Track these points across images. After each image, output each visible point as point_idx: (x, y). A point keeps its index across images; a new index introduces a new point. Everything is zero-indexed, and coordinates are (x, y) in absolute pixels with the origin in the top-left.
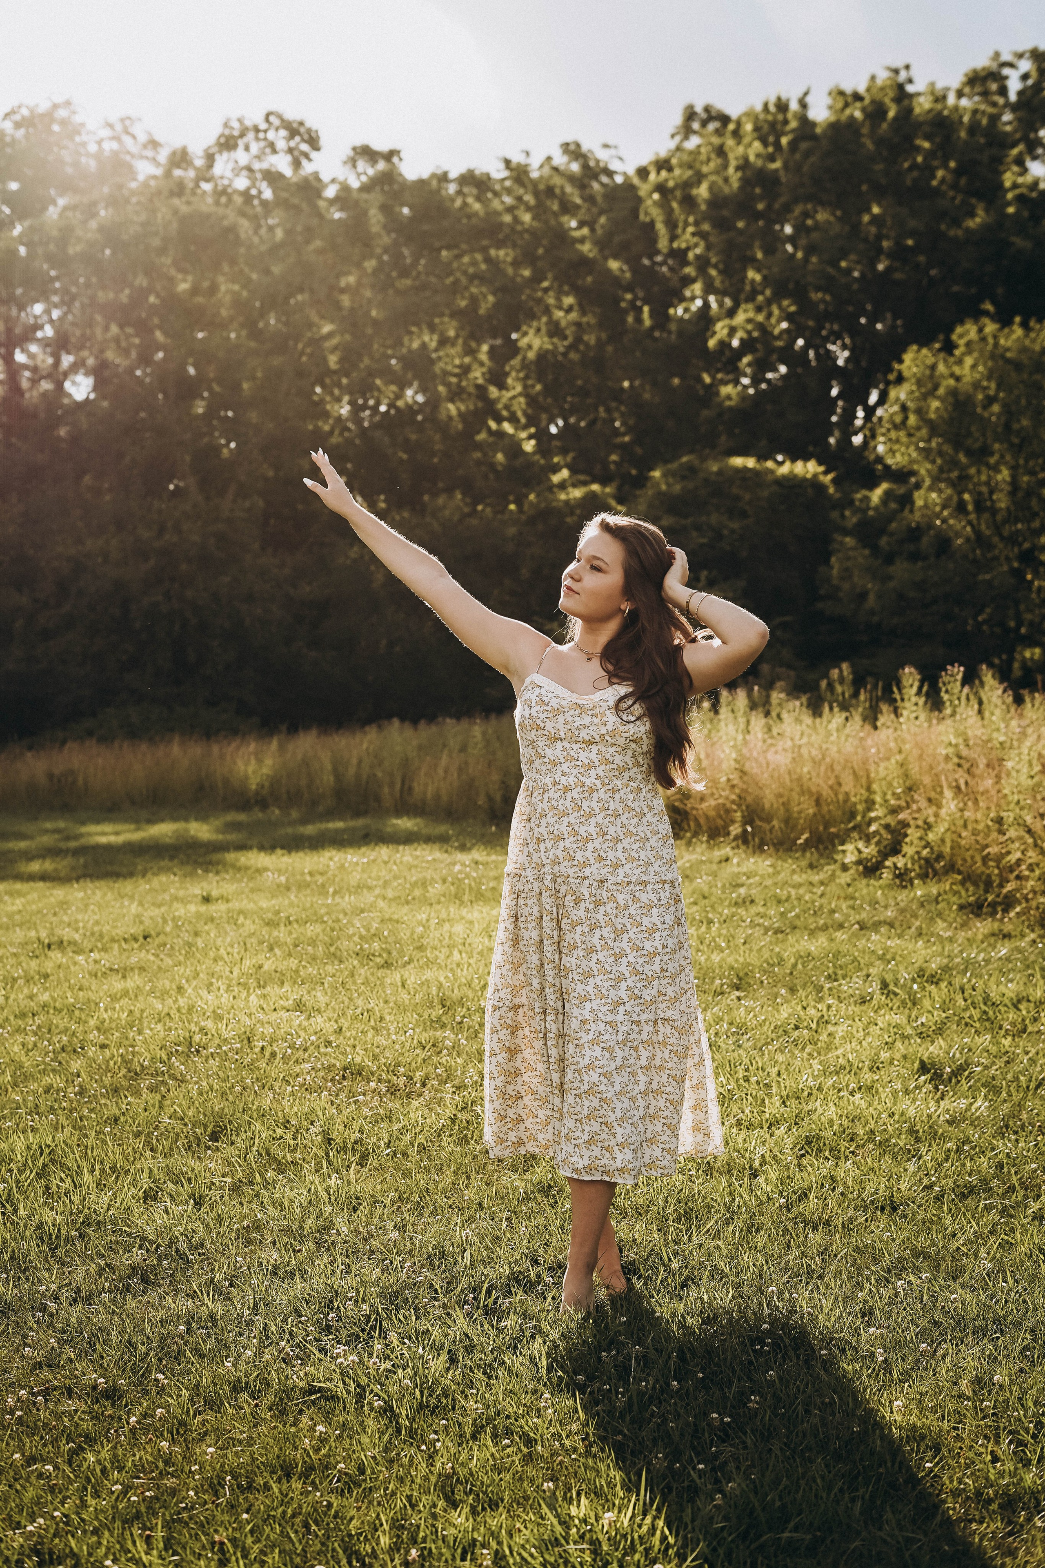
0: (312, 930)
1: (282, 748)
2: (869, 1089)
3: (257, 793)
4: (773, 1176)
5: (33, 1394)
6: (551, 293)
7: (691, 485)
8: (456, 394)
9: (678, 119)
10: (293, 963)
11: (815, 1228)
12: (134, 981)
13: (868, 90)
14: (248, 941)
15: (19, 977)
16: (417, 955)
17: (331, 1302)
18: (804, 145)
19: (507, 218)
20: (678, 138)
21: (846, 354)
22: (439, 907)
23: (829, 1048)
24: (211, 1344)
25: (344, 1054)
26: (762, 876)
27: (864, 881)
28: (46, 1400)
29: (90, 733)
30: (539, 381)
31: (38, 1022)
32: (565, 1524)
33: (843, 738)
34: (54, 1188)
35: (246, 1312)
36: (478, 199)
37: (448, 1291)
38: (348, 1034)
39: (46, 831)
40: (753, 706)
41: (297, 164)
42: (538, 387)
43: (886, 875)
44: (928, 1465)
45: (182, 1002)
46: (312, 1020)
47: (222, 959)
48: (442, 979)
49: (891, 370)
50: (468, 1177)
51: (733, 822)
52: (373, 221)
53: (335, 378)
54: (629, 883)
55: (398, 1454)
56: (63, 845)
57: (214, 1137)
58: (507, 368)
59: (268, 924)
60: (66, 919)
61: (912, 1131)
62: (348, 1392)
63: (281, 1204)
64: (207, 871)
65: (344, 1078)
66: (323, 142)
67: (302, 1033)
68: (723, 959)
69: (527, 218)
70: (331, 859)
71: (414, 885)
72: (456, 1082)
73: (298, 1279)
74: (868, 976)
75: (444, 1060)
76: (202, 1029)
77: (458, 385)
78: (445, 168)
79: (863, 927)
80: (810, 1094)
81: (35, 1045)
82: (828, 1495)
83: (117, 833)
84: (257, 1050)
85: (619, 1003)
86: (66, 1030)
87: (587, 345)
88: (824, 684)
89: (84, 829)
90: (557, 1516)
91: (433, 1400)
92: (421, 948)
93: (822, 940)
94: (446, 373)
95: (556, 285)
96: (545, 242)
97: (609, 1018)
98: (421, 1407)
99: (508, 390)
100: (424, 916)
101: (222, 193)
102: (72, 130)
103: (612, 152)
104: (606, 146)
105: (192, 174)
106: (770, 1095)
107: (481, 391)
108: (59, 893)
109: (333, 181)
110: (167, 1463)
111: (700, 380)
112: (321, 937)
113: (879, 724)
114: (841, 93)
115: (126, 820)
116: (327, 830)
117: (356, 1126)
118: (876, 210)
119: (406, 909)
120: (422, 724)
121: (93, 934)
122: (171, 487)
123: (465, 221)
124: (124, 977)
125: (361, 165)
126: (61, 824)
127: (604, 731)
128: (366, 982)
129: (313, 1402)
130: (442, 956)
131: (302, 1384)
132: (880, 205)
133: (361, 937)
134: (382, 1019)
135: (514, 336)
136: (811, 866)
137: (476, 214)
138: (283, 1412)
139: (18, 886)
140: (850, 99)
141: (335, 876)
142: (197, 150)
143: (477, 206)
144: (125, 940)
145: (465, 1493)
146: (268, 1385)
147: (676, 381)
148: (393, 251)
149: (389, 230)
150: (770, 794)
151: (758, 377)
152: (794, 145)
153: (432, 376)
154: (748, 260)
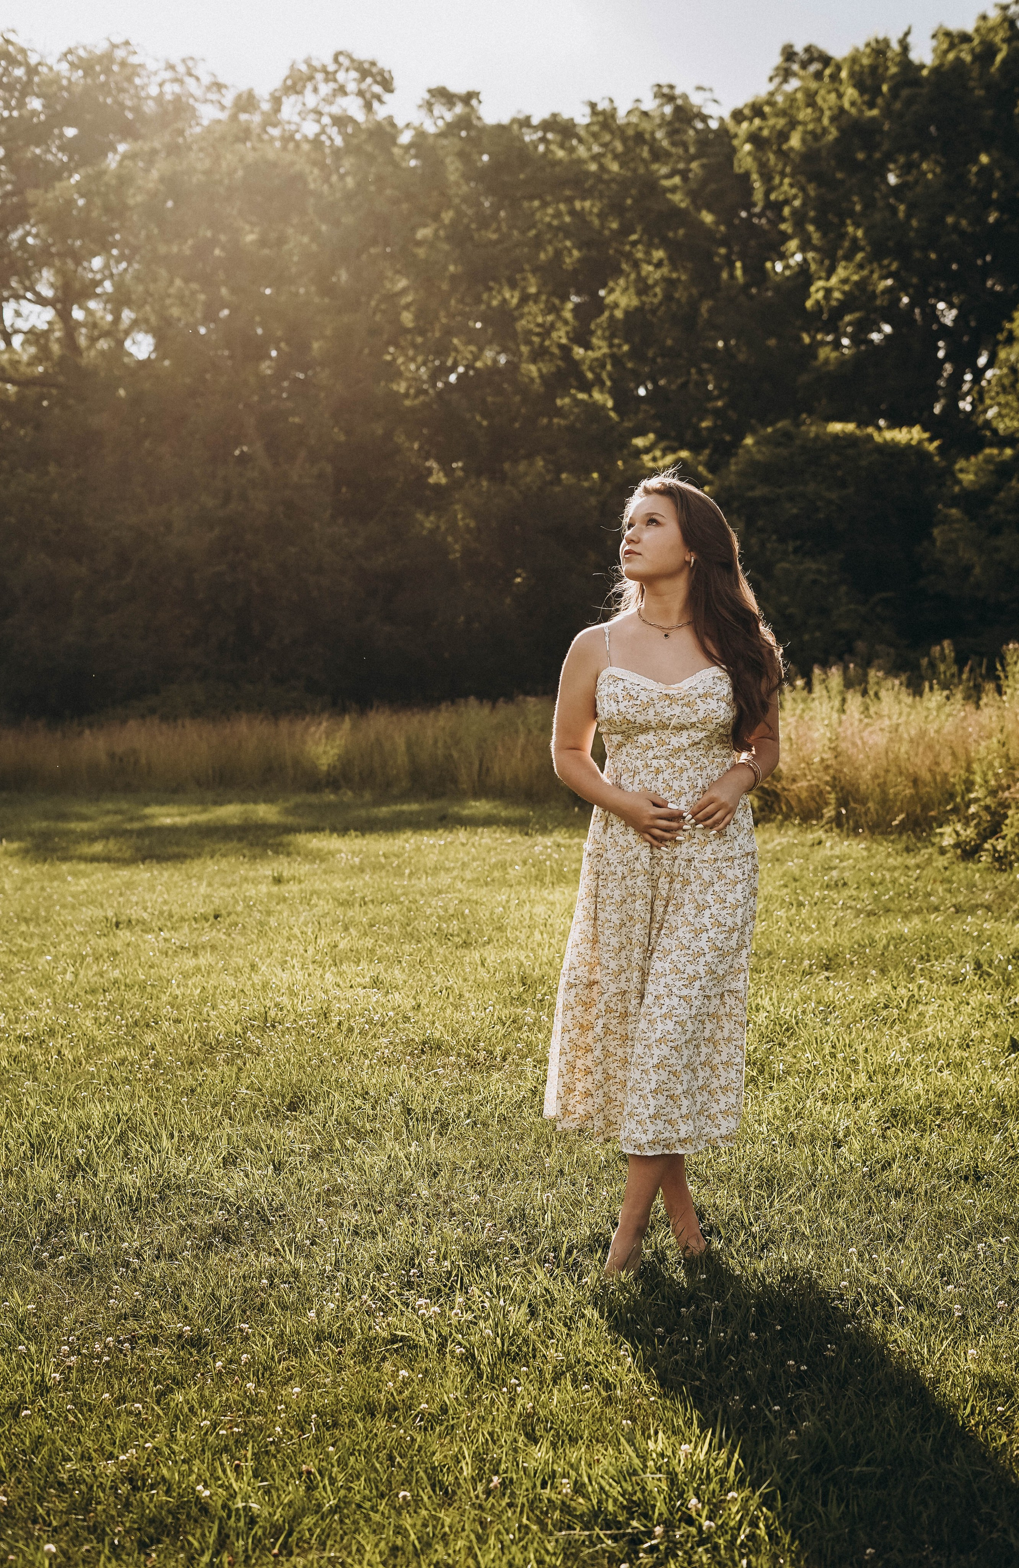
0: (388, 910)
1: (354, 727)
2: (959, 1066)
3: (328, 774)
4: (856, 1146)
5: (119, 1342)
6: (640, 247)
7: (784, 452)
8: (538, 355)
9: (777, 59)
10: (369, 942)
11: (898, 1195)
12: (205, 959)
13: (977, 30)
14: (323, 921)
15: (87, 955)
16: (496, 935)
17: (412, 1259)
18: (905, 92)
19: (593, 167)
20: (777, 81)
21: (954, 312)
22: (519, 888)
23: (919, 1025)
24: (293, 1297)
25: (423, 1028)
26: (856, 860)
27: (962, 865)
28: (133, 1348)
29: (152, 711)
30: (627, 341)
31: (109, 998)
32: (643, 1457)
33: (943, 717)
34: (133, 1154)
35: (328, 1268)
36: (562, 146)
37: (528, 1252)
38: (427, 1010)
39: (108, 812)
40: (849, 684)
41: (368, 107)
42: (626, 348)
43: (985, 858)
44: (1000, 1409)
45: (256, 979)
46: (390, 996)
47: (295, 937)
48: (522, 958)
49: (1001, 330)
50: (549, 1146)
51: (827, 804)
52: (451, 168)
53: (409, 337)
54: (716, 860)
55: (480, 1397)
56: (128, 826)
57: (292, 1107)
58: (593, 327)
59: (342, 904)
60: (134, 899)
61: (1000, 1106)
62: (430, 1341)
63: (361, 1169)
64: (277, 853)
65: (423, 1052)
66: (396, 83)
67: (380, 1010)
68: (812, 940)
69: (615, 167)
70: (407, 841)
71: (494, 867)
72: (538, 1056)
73: (380, 1237)
74: (962, 957)
75: (524, 1036)
76: (277, 1005)
77: (541, 345)
78: (527, 112)
79: (959, 909)
80: (897, 1070)
81: (107, 1019)
82: (901, 1433)
83: (182, 815)
84: (334, 1025)
86: (138, 1006)
87: (678, 301)
88: (925, 662)
89: (148, 811)
90: (636, 1450)
91: (514, 1348)
92: (500, 929)
93: (916, 920)
94: (530, 332)
95: (645, 238)
96: (634, 192)
98: (502, 1354)
99: (592, 349)
100: (504, 897)
101: (288, 138)
102: (131, 71)
103: (708, 95)
104: (700, 88)
105: (257, 118)
106: (856, 1072)
107: (565, 350)
108: (125, 874)
109: (408, 126)
110: (252, 1402)
111: (800, 339)
112: (398, 916)
113: (982, 703)
114: (948, 34)
115: (191, 802)
116: (403, 812)
117: (435, 1097)
118: (984, 159)
119: (484, 891)
120: (501, 703)
121: (161, 913)
122: (237, 453)
123: (548, 170)
124: (196, 955)
125: (439, 109)
126: (124, 806)
128: (445, 960)
129: (396, 1350)
130: (523, 936)
131: (385, 1334)
132: (989, 154)
133: (439, 917)
134: (461, 996)
135: (602, 293)
136: (908, 850)
137: (560, 162)
138: (366, 1359)
139: (82, 866)
140: (956, 41)
141: (410, 858)
142: (263, 92)
143: (560, 154)
144: (195, 919)
145: (545, 1429)
146: (351, 1335)
147: (772, 342)
148: (472, 200)
149: (467, 178)
150: (866, 775)
151: (859, 339)
152: (895, 91)
153: (514, 335)
154: (846, 213)
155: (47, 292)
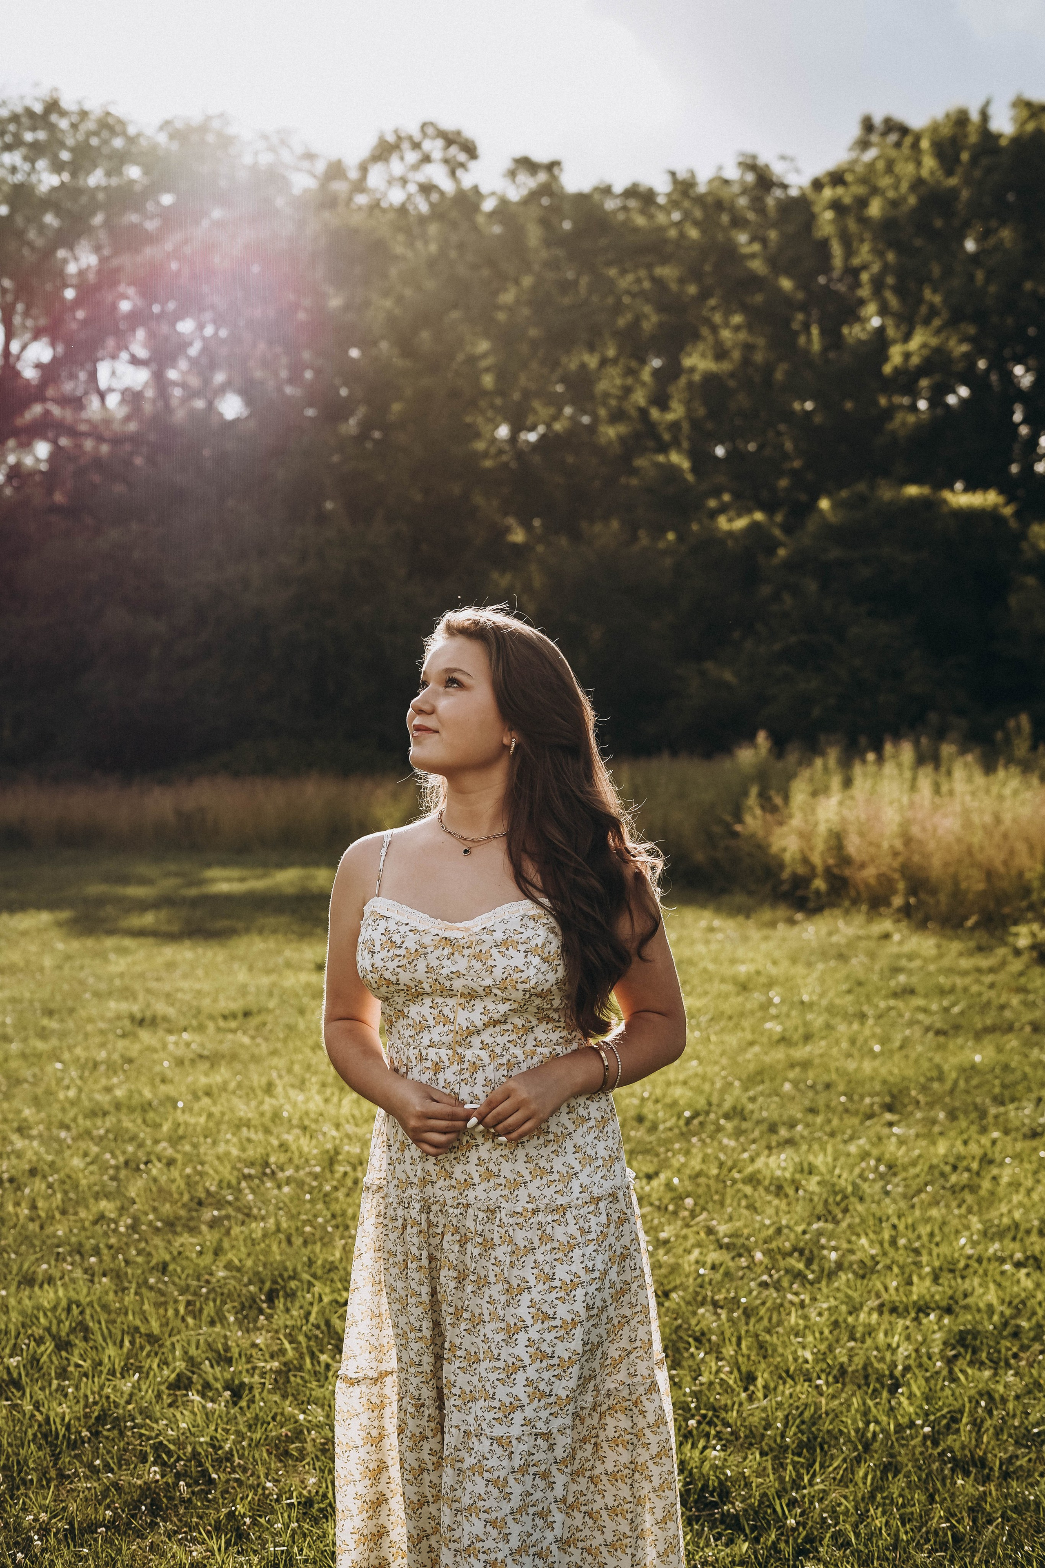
6: (717, 312)
7: (857, 515)
8: (617, 416)
12: (221, 1074)
18: (985, 161)
19: (672, 234)
20: (856, 150)
21: (1030, 375)
26: (926, 960)
30: (703, 404)
36: (643, 212)
39: (169, 875)
40: (920, 760)
41: (453, 175)
42: (702, 410)
51: (894, 892)
52: (531, 234)
53: (489, 399)
56: (184, 893)
58: (671, 390)
66: (479, 151)
68: (874, 1069)
69: (694, 234)
77: (619, 407)
78: (608, 180)
83: (241, 880)
85: (515, 1406)
87: (754, 364)
88: (999, 735)
89: (209, 874)
93: (987, 1047)
94: (605, 395)
95: (722, 303)
96: (711, 258)
97: (499, 1431)
99: (669, 411)
101: (375, 206)
103: (788, 164)
104: (783, 158)
105: (346, 186)
107: (643, 413)
109: (492, 194)
111: (876, 401)
114: (1028, 105)
115: (254, 864)
121: (190, 1008)
123: (627, 236)
124: (212, 1067)
125: (521, 177)
126: (187, 867)
127: (488, 982)
135: (680, 357)
136: (980, 949)
137: (639, 229)
140: (1035, 111)
142: (351, 161)
143: (640, 221)
144: (224, 1017)
147: (849, 405)
148: (553, 264)
149: (548, 243)
150: (936, 862)
151: (937, 400)
152: (975, 160)
153: (592, 397)
154: (924, 279)
155: (142, 353)
